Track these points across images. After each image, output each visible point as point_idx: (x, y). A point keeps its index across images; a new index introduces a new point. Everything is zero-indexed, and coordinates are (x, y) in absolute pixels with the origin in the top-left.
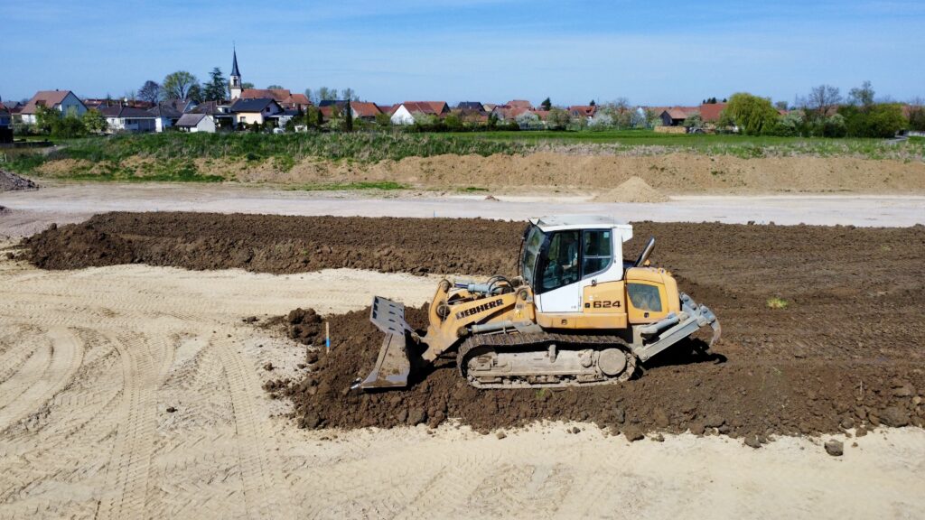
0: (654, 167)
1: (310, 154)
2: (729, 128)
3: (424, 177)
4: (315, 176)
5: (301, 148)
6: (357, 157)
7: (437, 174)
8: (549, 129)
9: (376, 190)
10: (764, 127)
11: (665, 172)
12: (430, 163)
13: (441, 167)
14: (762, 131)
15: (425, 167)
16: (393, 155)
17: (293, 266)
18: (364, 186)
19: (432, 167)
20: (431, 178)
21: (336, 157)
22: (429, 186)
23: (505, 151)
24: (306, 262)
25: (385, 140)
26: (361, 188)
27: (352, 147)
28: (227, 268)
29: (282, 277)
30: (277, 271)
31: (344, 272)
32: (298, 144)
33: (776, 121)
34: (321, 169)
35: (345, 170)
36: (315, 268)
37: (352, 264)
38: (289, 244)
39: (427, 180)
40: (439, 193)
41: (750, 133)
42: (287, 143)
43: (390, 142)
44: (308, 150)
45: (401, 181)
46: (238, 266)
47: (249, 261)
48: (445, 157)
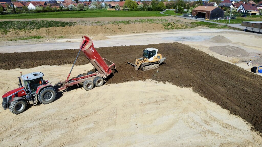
0: (106, 28)
1: (11, 28)
2: (126, 8)
3: (48, 34)
4: (15, 35)
5: (8, 26)
6: (26, 28)
7: (51, 33)
8: (78, 10)
9: (36, 39)
10: (134, 8)
11: (108, 29)
12: (49, 30)
13: (52, 31)
14: (134, 9)
15: (47, 31)
16: (37, 27)
17: (31, 66)
18: (32, 38)
19: (49, 31)
20: (50, 34)
21: (20, 29)
22: (50, 37)
23: (68, 25)
24: (34, 65)
25: (33, 23)
26: (31, 38)
27: (24, 25)
28: (15, 68)
29: (30, 69)
30: (28, 68)
31: (42, 66)
32: (7, 25)
33: (137, 7)
34: (17, 33)
35: (24, 33)
36: (36, 66)
37: (44, 65)
38: (29, 62)
39: (49, 34)
40: (53, 39)
41: (131, 10)
42: (3, 25)
43: (35, 23)
44: (10, 27)
45: (41, 35)
46: (18, 68)
47: (20, 66)
48: (52, 28)
